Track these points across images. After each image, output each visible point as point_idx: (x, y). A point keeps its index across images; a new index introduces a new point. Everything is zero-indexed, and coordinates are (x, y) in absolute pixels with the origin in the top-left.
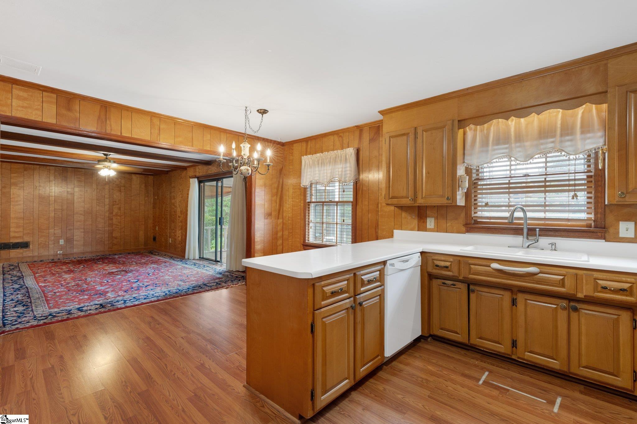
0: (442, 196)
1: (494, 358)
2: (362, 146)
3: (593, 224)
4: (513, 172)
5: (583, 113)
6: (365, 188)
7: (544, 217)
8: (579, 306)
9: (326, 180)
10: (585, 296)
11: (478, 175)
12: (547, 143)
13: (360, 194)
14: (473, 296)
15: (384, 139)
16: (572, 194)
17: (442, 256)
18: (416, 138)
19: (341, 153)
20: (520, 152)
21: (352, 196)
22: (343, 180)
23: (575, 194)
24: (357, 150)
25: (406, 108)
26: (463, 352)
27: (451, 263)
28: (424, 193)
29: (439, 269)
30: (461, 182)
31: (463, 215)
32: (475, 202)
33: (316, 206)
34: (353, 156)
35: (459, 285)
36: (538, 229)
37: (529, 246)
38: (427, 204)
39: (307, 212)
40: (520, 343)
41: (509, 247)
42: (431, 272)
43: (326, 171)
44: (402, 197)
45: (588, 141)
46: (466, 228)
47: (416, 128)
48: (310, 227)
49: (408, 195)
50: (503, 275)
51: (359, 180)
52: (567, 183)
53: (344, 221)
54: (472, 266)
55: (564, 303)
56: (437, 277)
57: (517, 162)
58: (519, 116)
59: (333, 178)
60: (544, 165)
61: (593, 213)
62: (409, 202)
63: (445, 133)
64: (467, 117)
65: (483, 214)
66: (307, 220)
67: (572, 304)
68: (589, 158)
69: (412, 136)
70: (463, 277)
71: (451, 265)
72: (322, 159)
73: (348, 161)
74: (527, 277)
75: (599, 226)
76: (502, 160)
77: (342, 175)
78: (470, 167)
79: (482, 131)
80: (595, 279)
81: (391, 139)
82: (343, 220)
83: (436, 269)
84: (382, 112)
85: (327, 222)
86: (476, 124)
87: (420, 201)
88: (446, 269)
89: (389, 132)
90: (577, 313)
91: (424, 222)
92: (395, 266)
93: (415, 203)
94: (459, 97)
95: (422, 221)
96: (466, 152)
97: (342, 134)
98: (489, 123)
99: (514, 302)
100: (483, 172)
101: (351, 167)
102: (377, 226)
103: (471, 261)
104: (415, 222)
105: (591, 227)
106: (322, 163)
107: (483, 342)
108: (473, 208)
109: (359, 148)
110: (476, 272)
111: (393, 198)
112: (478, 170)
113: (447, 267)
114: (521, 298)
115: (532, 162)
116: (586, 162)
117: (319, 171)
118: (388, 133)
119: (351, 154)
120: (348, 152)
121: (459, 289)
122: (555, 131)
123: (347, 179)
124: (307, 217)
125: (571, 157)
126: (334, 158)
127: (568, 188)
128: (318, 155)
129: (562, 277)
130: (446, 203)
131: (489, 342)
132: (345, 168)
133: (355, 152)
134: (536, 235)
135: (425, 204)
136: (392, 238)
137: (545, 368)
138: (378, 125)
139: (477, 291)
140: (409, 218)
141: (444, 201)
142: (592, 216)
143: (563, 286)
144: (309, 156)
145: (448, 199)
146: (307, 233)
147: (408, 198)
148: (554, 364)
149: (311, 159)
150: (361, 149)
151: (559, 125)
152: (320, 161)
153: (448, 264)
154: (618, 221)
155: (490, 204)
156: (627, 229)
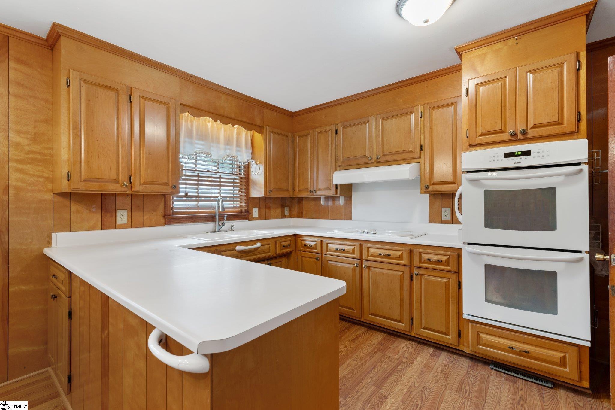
28: (142, 178)
31: (162, 205)
41: (207, 233)
44: (109, 181)
46: (166, 220)
50: (243, 254)
62: (120, 189)
64: (186, 104)
91: (111, 217)
95: (108, 215)
104: (97, 217)
130: (170, 192)
134: (224, 220)
140: (86, 212)
142: (244, 204)
154: (253, 207)
155: (189, 194)
156: (255, 212)
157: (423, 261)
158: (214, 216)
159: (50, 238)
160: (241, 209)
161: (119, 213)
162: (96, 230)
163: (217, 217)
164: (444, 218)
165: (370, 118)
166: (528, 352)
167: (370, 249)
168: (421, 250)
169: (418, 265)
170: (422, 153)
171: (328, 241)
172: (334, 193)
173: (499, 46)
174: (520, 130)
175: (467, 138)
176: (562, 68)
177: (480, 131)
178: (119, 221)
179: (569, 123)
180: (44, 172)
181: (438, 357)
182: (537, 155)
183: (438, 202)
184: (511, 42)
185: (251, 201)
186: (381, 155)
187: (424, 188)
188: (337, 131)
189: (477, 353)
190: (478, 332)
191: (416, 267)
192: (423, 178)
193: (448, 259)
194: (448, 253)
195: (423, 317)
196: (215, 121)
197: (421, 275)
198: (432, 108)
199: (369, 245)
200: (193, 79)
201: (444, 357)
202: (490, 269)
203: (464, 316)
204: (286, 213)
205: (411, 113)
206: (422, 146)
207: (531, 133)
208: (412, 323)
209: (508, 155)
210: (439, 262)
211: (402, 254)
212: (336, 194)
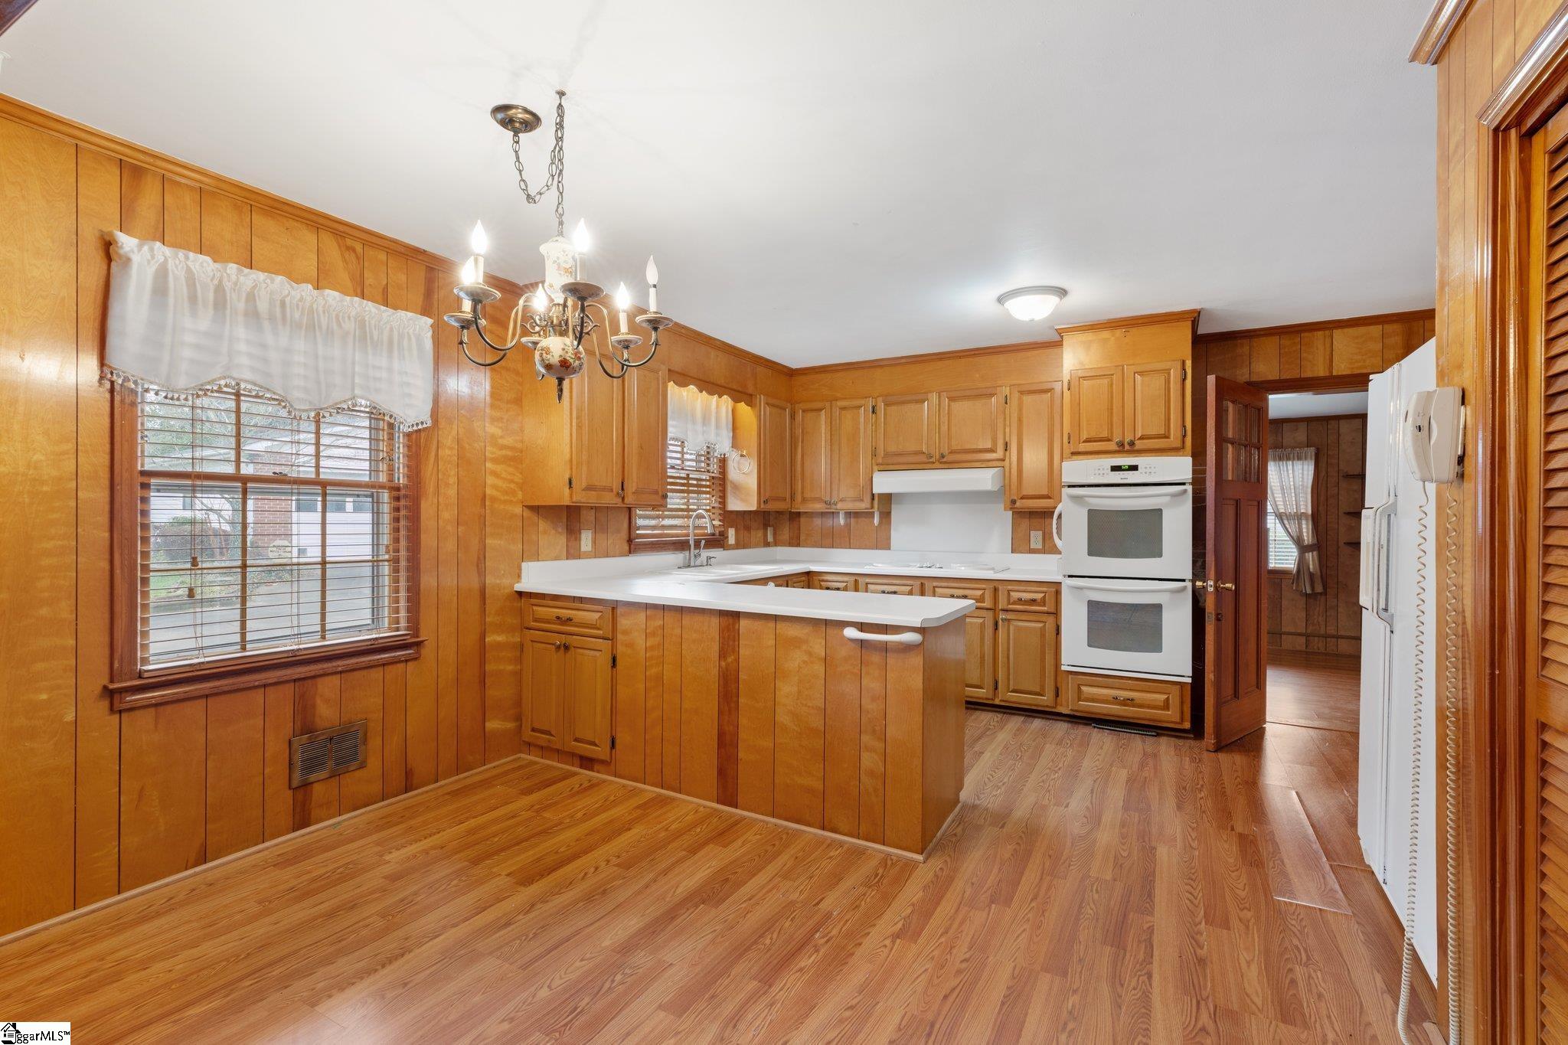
36: (703, 542)
85: (270, 562)
91: (576, 539)
95: (573, 536)
97: (359, 247)
102: (482, 557)
104: (562, 540)
140: (552, 532)
157: (1011, 601)
158: (689, 541)
159: (520, 569)
160: (716, 529)
161: (583, 534)
162: (561, 560)
163: (692, 543)
164: (1033, 546)
165: (930, 395)
166: (1132, 700)
167: (937, 589)
168: (1010, 587)
169: (1005, 607)
170: (1008, 453)
171: (868, 580)
172: (869, 506)
173: (1106, 334)
174: (1127, 440)
175: (1069, 443)
176: (1169, 374)
177: (1084, 437)
178: (583, 547)
179: (1174, 439)
180: (514, 475)
181: (1032, 723)
182: (1145, 470)
183: (1025, 523)
184: (1119, 333)
185: (730, 518)
186: (947, 452)
187: (1009, 503)
188: (873, 408)
189: (1076, 711)
190: (1079, 685)
191: (1003, 610)
192: (1007, 488)
193: (1044, 597)
194: (1045, 589)
195: (1011, 677)
196: (701, 391)
197: (1009, 620)
198: (1022, 393)
199: (935, 584)
200: (683, 331)
201: (1037, 723)
202: (1094, 607)
203: (1063, 668)
204: (770, 539)
205: (992, 395)
206: (1006, 444)
207: (1139, 445)
208: (996, 688)
209: (1115, 469)
210: (1033, 601)
211: (983, 594)
212: (872, 507)
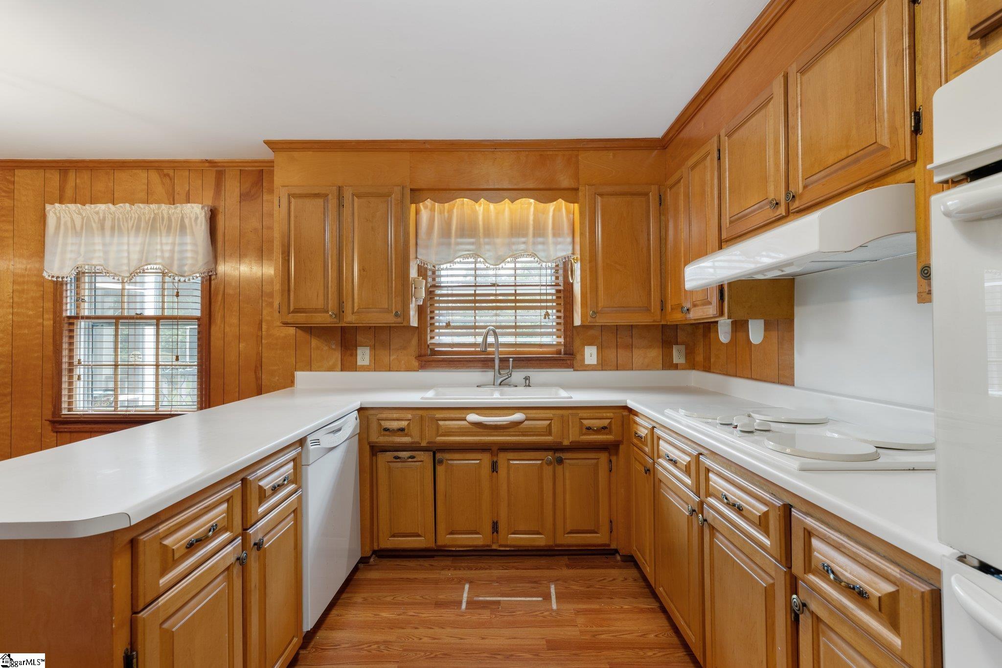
0: (388, 311)
1: (468, 557)
2: (222, 203)
3: (563, 350)
4: (478, 279)
5: (554, 210)
6: (230, 291)
7: (514, 343)
8: (564, 455)
9: (125, 268)
10: (570, 443)
11: (434, 279)
12: (518, 243)
13: (219, 303)
14: (440, 469)
15: (278, 198)
16: (543, 312)
17: (394, 411)
18: (340, 205)
19: (168, 212)
20: (489, 251)
21: (199, 306)
22: (175, 269)
23: (547, 312)
24: (211, 210)
25: (319, 149)
26: (426, 563)
27: (408, 422)
28: (356, 305)
29: (390, 435)
30: (415, 288)
31: (414, 341)
32: (432, 321)
33: (93, 326)
34: (201, 223)
35: (420, 455)
36: (511, 359)
37: (501, 383)
38: (362, 323)
39: (65, 340)
40: (502, 526)
41: (478, 386)
42: (377, 443)
43: (125, 247)
44: (316, 311)
45: (559, 247)
46: (420, 362)
47: (340, 189)
48: (75, 378)
49: (328, 307)
50: (481, 430)
51: (216, 274)
52: (538, 298)
53: (177, 359)
54: (441, 423)
55: (549, 456)
56: (384, 449)
57: (487, 264)
58: (490, 200)
59: (146, 265)
60: (512, 272)
61: (562, 337)
62: (329, 320)
63: (391, 205)
64: (424, 187)
65: (443, 339)
66: (65, 360)
67: (557, 455)
68: (557, 268)
69: (333, 202)
70: (428, 443)
71: (408, 425)
72: (113, 220)
73: (188, 231)
74: (510, 428)
75: (568, 352)
76: (467, 260)
77: (172, 258)
78: (426, 266)
79: (441, 212)
80: (580, 419)
81: (292, 200)
82: (174, 357)
83: (384, 435)
84: (272, 145)
85: (130, 363)
86: (435, 200)
87: (350, 319)
88: (401, 433)
89: (287, 186)
90: (562, 466)
91: (351, 355)
92: (321, 443)
93: (339, 321)
94: (411, 151)
95: (348, 353)
96: (419, 242)
97: (171, 172)
98: (451, 203)
99: (494, 467)
100: (440, 276)
101: (195, 244)
102: (259, 366)
103: (439, 415)
104: (336, 356)
105: (560, 354)
106: (113, 228)
107: (456, 538)
108: (429, 331)
109: (216, 209)
110: (447, 431)
111: (297, 311)
112: (434, 273)
113: (402, 430)
114: (502, 458)
115: (504, 266)
116: (554, 272)
117: (104, 245)
118: (285, 186)
119: (197, 218)
120: (189, 211)
121: (420, 463)
122: (527, 228)
123: (186, 268)
124: (65, 353)
125: (544, 265)
126: (149, 219)
127: (539, 304)
128: (102, 207)
129: (548, 422)
130: (393, 322)
131: (463, 536)
132: (182, 244)
133: (205, 213)
134: (508, 367)
135: (358, 323)
136: (291, 386)
137: (530, 549)
138: (261, 168)
139: (446, 460)
140: (326, 348)
141: (389, 319)
142: (562, 340)
143: (550, 434)
144: (72, 207)
145: (396, 315)
146: (65, 392)
147: (327, 312)
148: (540, 540)
149: (80, 214)
150: (221, 209)
151: (531, 222)
152: (108, 224)
153: (404, 424)
154: (584, 345)
155: (452, 324)
156: (590, 355)
158: (493, 360)
159: (293, 376)
160: (559, 348)
161: (360, 351)
162: (335, 371)
178: (360, 362)
188: (719, 153)
200: (427, 146)
